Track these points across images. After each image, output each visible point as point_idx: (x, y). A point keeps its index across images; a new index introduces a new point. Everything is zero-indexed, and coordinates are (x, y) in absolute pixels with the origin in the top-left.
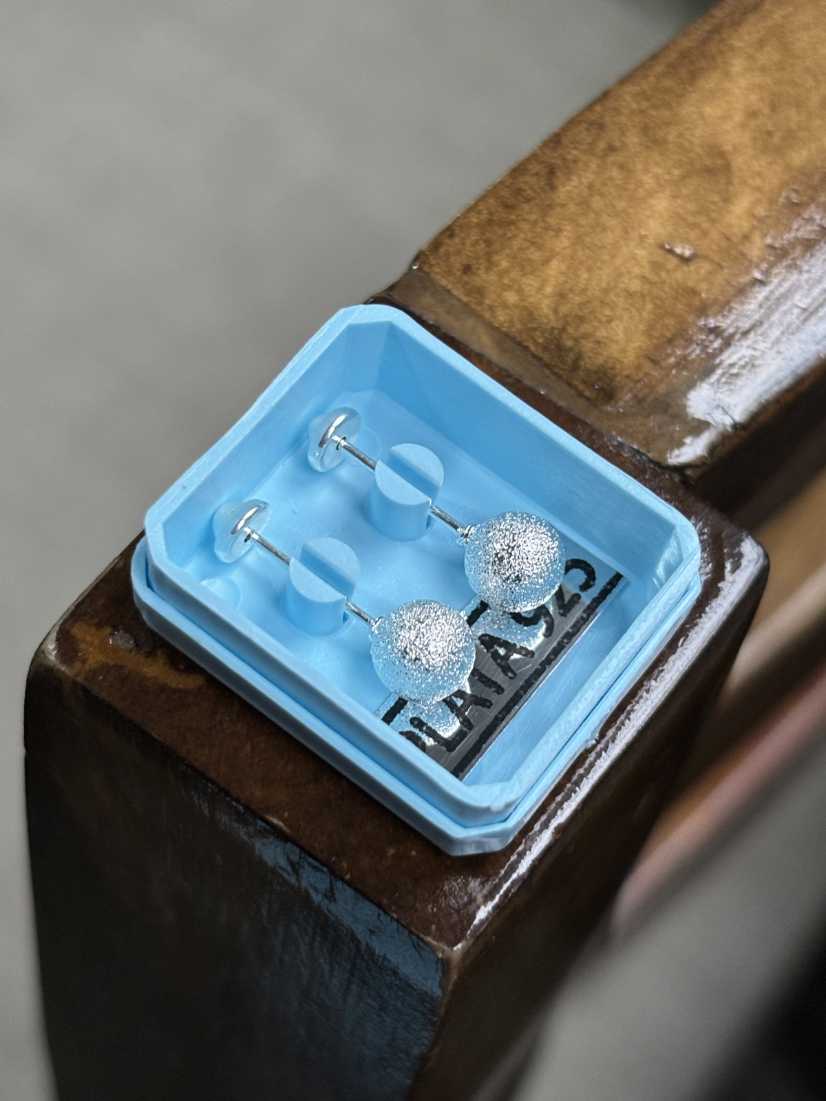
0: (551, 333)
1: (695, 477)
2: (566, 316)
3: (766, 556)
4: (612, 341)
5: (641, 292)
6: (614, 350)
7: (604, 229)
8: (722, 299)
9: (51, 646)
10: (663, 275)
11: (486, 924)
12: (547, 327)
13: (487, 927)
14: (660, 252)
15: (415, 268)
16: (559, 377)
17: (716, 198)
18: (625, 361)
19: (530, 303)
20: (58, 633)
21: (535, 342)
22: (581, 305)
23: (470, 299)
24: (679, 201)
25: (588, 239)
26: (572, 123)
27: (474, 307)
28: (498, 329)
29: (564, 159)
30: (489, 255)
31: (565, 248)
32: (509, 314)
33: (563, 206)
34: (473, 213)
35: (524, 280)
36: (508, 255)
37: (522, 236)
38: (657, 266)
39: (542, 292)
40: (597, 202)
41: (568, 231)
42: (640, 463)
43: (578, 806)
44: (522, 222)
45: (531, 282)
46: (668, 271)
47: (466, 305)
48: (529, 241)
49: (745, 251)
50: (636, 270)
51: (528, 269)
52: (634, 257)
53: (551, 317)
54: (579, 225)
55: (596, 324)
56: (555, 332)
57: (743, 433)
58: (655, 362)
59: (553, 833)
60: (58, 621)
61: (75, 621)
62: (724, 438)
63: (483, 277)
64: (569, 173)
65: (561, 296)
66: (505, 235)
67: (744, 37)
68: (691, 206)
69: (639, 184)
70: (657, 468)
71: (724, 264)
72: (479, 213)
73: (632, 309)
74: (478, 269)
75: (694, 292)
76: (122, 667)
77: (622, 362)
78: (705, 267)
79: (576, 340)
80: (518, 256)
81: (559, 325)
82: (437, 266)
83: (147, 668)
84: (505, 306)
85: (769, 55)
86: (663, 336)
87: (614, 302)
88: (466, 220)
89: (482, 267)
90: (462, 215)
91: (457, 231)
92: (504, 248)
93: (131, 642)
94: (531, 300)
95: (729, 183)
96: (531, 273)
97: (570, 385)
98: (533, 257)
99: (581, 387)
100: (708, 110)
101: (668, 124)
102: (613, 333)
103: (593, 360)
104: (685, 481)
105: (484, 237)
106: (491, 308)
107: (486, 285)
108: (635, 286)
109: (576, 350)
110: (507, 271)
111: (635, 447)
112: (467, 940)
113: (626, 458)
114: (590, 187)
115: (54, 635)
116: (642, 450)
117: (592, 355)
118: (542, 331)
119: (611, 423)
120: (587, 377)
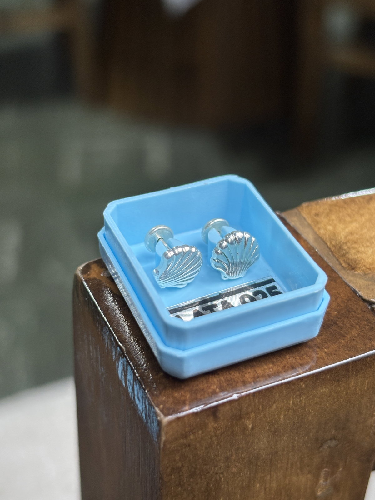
116: (356, 290)
117: (353, 255)
118: (336, 241)
119: (348, 277)
120: (347, 260)
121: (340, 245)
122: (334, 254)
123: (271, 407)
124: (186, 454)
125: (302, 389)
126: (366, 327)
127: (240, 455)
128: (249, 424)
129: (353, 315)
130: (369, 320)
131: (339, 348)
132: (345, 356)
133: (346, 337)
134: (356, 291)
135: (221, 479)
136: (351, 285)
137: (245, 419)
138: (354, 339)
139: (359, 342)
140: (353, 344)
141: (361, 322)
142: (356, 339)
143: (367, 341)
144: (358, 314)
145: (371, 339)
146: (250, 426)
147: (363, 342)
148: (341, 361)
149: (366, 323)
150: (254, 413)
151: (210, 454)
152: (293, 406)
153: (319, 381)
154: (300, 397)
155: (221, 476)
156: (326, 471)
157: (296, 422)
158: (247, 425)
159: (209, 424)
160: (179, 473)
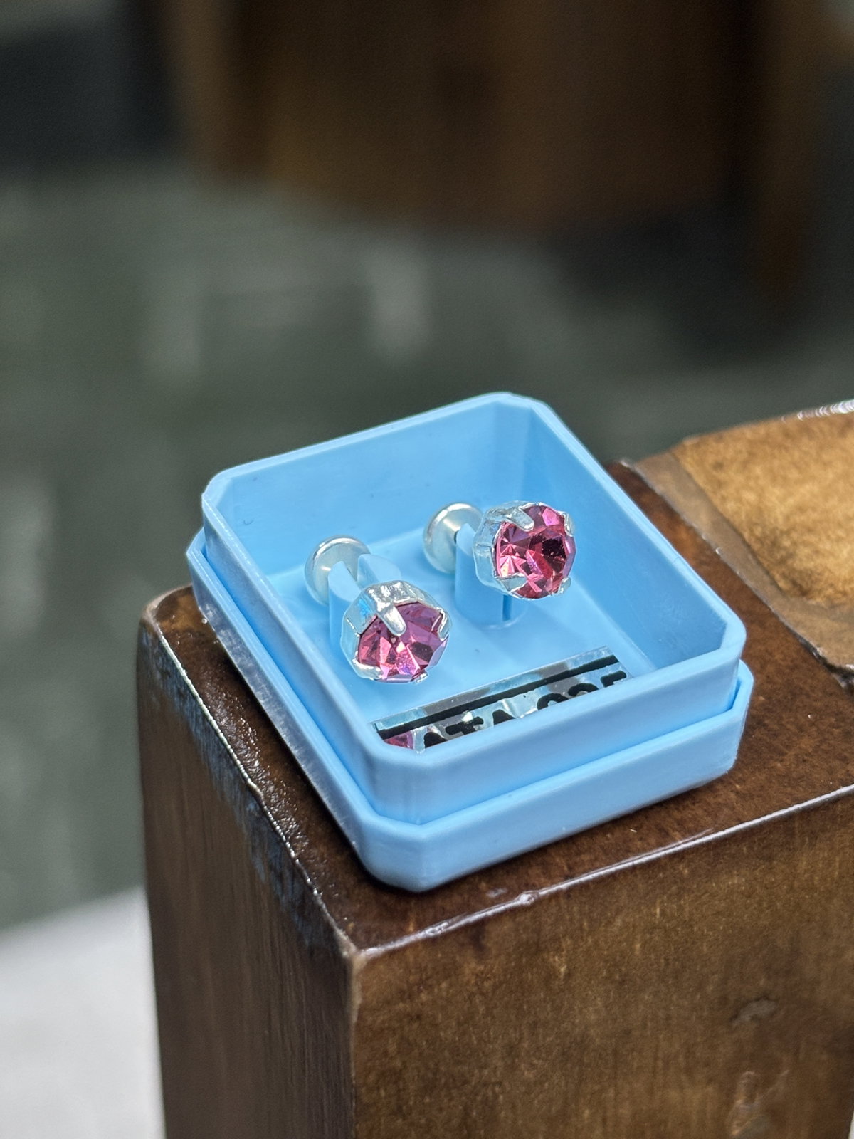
0: (772, 531)
2: (795, 523)
4: (832, 554)
12: (771, 526)
16: (759, 563)
18: (837, 573)
19: (766, 506)
22: (817, 521)
23: (707, 487)
27: (707, 492)
28: (721, 514)
30: (747, 463)
31: (827, 478)
32: (738, 507)
35: (770, 488)
36: (765, 468)
37: (789, 458)
39: (783, 501)
41: (838, 468)
44: (795, 450)
45: (776, 491)
47: (701, 489)
48: (794, 464)
51: (780, 482)
53: (781, 520)
56: (778, 532)
63: (731, 476)
66: (772, 453)
74: (729, 469)
77: (832, 573)
80: (775, 471)
81: (785, 528)
82: (690, 457)
84: (739, 500)
89: (734, 469)
92: (765, 462)
94: (769, 504)
96: (782, 485)
98: (790, 476)
99: (777, 577)
102: (837, 550)
103: (804, 561)
104: (851, 691)
107: (729, 481)
109: (791, 551)
116: (813, 643)
117: (804, 559)
118: (764, 527)
119: (791, 613)
120: (789, 574)
121: (772, 537)
122: (760, 558)
123: (610, 923)
124: (411, 1039)
125: (683, 880)
126: (834, 729)
127: (541, 1038)
128: (560, 965)
129: (803, 702)
130: (841, 713)
131: (771, 782)
132: (784, 799)
133: (786, 754)
134: (812, 646)
135: (496, 1096)
136: (800, 632)
137: (548, 952)
138: (806, 758)
139: (817, 766)
140: (802, 772)
141: (822, 719)
142: (811, 759)
143: (837, 763)
144: (816, 701)
145: (844, 759)
146: (562, 970)
147: (825, 766)
148: (775, 811)
149: (833, 720)
150: (571, 937)
151: (470, 1036)
152: (664, 921)
153: (722, 861)
154: (680, 900)
155: (497, 1089)
156: (749, 1076)
157: (672, 958)
158: (553, 967)
159: (465, 965)
160: (396, 1082)
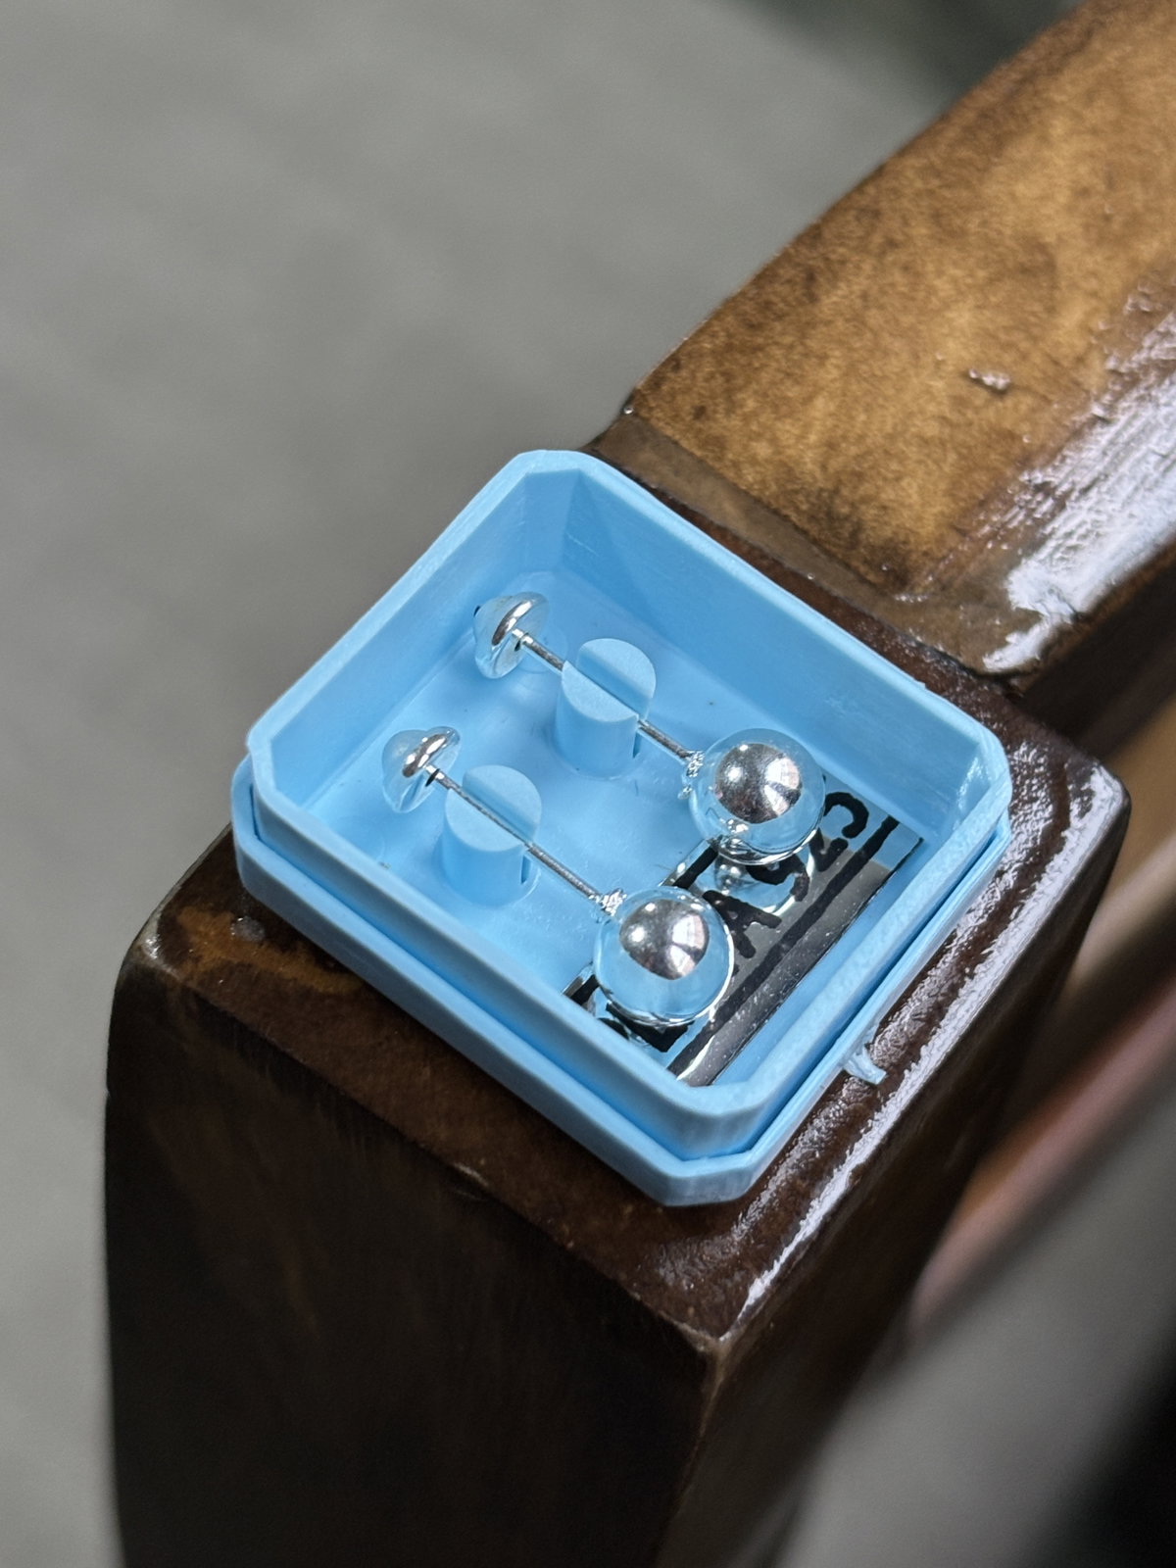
0: (819, 496)
1: (1023, 688)
2: (837, 472)
3: (1126, 794)
4: (902, 505)
5: (940, 439)
6: (906, 518)
7: (886, 353)
8: (1051, 444)
9: (150, 941)
10: (970, 414)
11: (763, 1304)
12: (813, 489)
13: (765, 1308)
14: (963, 383)
15: (628, 412)
16: (831, 556)
17: (1037, 307)
18: (923, 532)
19: (789, 457)
20: (160, 923)
21: (797, 510)
22: (857, 457)
23: (705, 453)
24: (988, 313)
25: (864, 367)
26: (835, 211)
27: (711, 463)
28: (746, 493)
29: (827, 259)
30: (729, 393)
31: (833, 381)
32: (760, 473)
33: (828, 323)
34: (705, 337)
35: (779, 425)
36: (756, 392)
37: (774, 365)
38: (959, 402)
39: (805, 441)
40: (874, 317)
41: (836, 357)
42: (948, 671)
43: (883, 1140)
44: (774, 347)
45: (788, 427)
46: (977, 410)
47: (701, 461)
48: (783, 372)
49: (1081, 380)
50: (932, 408)
51: (784, 409)
52: (928, 391)
53: (818, 474)
54: (851, 349)
55: (880, 483)
56: (825, 495)
57: (1087, 627)
58: (963, 533)
59: (850, 1177)
60: (159, 906)
61: (182, 907)
62: (1061, 634)
63: (724, 423)
64: (835, 279)
65: (831, 446)
66: (750, 364)
67: (1066, 89)
68: (1003, 320)
69: (932, 291)
70: (971, 677)
71: (1051, 397)
72: (714, 335)
73: (929, 462)
74: (715, 412)
75: (1012, 436)
76: (250, 966)
77: (918, 533)
78: (1026, 402)
79: (853, 505)
80: (770, 393)
81: (829, 486)
82: (658, 410)
83: (284, 966)
84: (754, 461)
85: (1101, 113)
86: (972, 497)
87: (903, 452)
88: (695, 346)
89: (720, 409)
90: (690, 338)
91: (684, 361)
92: (750, 383)
93: (261, 932)
94: (790, 452)
95: (1054, 287)
96: (790, 415)
97: (848, 566)
98: (790, 394)
99: (863, 569)
100: (1020, 188)
101: (968, 209)
102: (903, 494)
103: (877, 532)
104: (1011, 694)
105: (722, 369)
106: (736, 465)
107: (726, 434)
108: (932, 430)
109: (855, 520)
110: (755, 414)
111: (941, 649)
112: (738, 1327)
113: (930, 664)
114: (864, 296)
115: (154, 925)
